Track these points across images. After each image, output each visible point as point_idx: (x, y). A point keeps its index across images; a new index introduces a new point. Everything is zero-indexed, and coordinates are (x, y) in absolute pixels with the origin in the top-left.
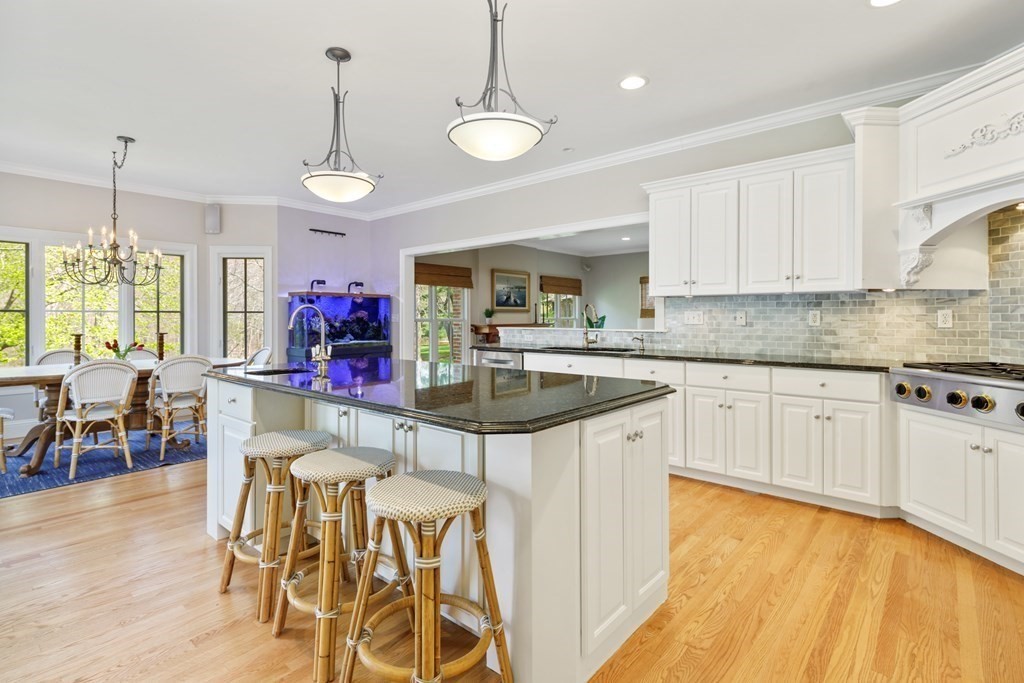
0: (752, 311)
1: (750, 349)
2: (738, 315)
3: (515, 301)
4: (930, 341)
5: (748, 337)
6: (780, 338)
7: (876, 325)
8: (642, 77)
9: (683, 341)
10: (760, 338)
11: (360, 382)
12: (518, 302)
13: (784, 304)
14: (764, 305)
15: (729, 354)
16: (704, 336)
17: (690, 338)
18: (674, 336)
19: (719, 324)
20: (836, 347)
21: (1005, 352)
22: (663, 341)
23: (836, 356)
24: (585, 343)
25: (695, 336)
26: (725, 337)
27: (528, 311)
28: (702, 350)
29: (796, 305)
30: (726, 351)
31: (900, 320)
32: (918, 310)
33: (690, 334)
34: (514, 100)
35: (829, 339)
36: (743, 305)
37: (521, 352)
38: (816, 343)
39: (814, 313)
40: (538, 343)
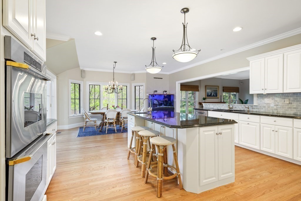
0: (292, 98)
2: (286, 100)
3: (213, 95)
5: (290, 108)
8: (241, 27)
9: (264, 108)
10: (295, 108)
11: (166, 117)
12: (215, 95)
14: (296, 96)
15: (282, 114)
16: (272, 107)
17: (267, 108)
18: (261, 107)
19: (278, 103)
22: (256, 108)
24: (229, 109)
25: (269, 107)
26: (280, 108)
27: (218, 98)
33: (267, 106)
34: (189, 46)
36: (288, 96)
37: (208, 110)
40: (214, 108)
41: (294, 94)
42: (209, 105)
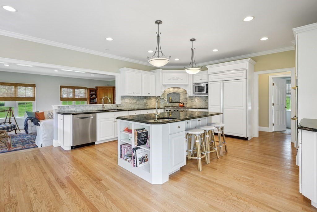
0: (137, 99)
1: (136, 107)
2: (135, 100)
6: (140, 105)
7: (151, 102)
10: (138, 105)
16: (129, 105)
18: (123, 105)
19: (131, 102)
20: (147, 106)
22: (120, 107)
23: (148, 107)
24: (103, 109)
25: (127, 105)
26: (132, 105)
28: (128, 108)
32: (155, 99)
35: (146, 104)
36: (135, 98)
37: (95, 113)
38: (145, 105)
39: (145, 100)
40: (77, 111)
41: (138, 97)
42: (67, 108)
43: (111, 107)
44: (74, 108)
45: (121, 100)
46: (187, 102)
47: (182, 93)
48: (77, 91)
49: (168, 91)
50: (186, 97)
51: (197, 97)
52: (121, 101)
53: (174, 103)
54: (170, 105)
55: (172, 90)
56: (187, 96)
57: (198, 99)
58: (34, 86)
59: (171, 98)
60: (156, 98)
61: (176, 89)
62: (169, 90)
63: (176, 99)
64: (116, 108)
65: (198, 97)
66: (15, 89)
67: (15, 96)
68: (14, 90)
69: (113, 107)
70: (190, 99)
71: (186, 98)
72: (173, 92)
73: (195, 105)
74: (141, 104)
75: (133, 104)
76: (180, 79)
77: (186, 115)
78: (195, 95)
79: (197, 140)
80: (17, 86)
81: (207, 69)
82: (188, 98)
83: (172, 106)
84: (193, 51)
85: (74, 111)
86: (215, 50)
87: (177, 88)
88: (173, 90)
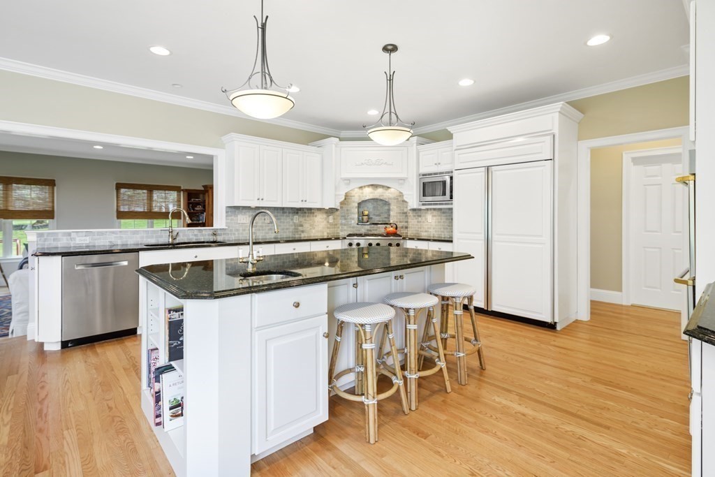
1: (271, 236)
2: (266, 218)
4: (328, 228)
5: (270, 229)
6: (283, 229)
7: (315, 222)
9: (236, 233)
13: (286, 213)
14: (277, 213)
15: (262, 239)
17: (241, 232)
18: (231, 230)
20: (303, 232)
21: (345, 230)
22: (224, 234)
23: (303, 236)
24: (170, 240)
25: (244, 230)
26: (259, 230)
29: (289, 213)
30: (260, 238)
31: (320, 220)
32: (325, 216)
33: (241, 229)
35: (300, 228)
37: (137, 251)
38: (296, 231)
39: (296, 217)
40: (97, 244)
41: (275, 208)
42: (65, 238)
43: (195, 235)
44: (88, 238)
45: (226, 216)
46: (407, 222)
47: (395, 199)
48: (157, 195)
49: (359, 196)
50: (405, 211)
51: (431, 209)
52: (226, 219)
53: (375, 226)
54: (363, 230)
55: (368, 193)
56: (407, 207)
57: (433, 216)
58: (51, 183)
59: (366, 213)
60: (326, 213)
61: (380, 190)
62: (362, 193)
63: (379, 215)
64: (212, 239)
65: (434, 209)
66: (6, 190)
67: (5, 208)
68: (3, 194)
69: (203, 235)
70: (414, 216)
71: (406, 213)
72: (371, 197)
73: (426, 231)
74: (285, 227)
75: (262, 227)
76: (386, 163)
77: (406, 256)
78: (423, 205)
79: (368, 341)
80: (11, 184)
81: (449, 136)
82: (411, 214)
83: (370, 233)
84: (390, 80)
85: (87, 247)
86: (466, 83)
87: (383, 187)
88: (371, 193)
